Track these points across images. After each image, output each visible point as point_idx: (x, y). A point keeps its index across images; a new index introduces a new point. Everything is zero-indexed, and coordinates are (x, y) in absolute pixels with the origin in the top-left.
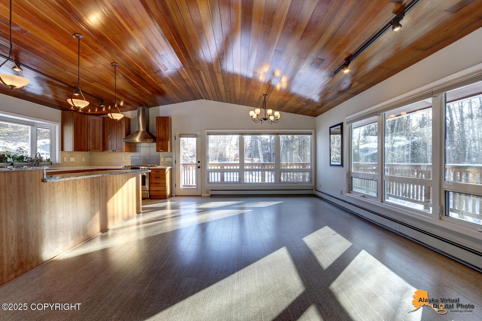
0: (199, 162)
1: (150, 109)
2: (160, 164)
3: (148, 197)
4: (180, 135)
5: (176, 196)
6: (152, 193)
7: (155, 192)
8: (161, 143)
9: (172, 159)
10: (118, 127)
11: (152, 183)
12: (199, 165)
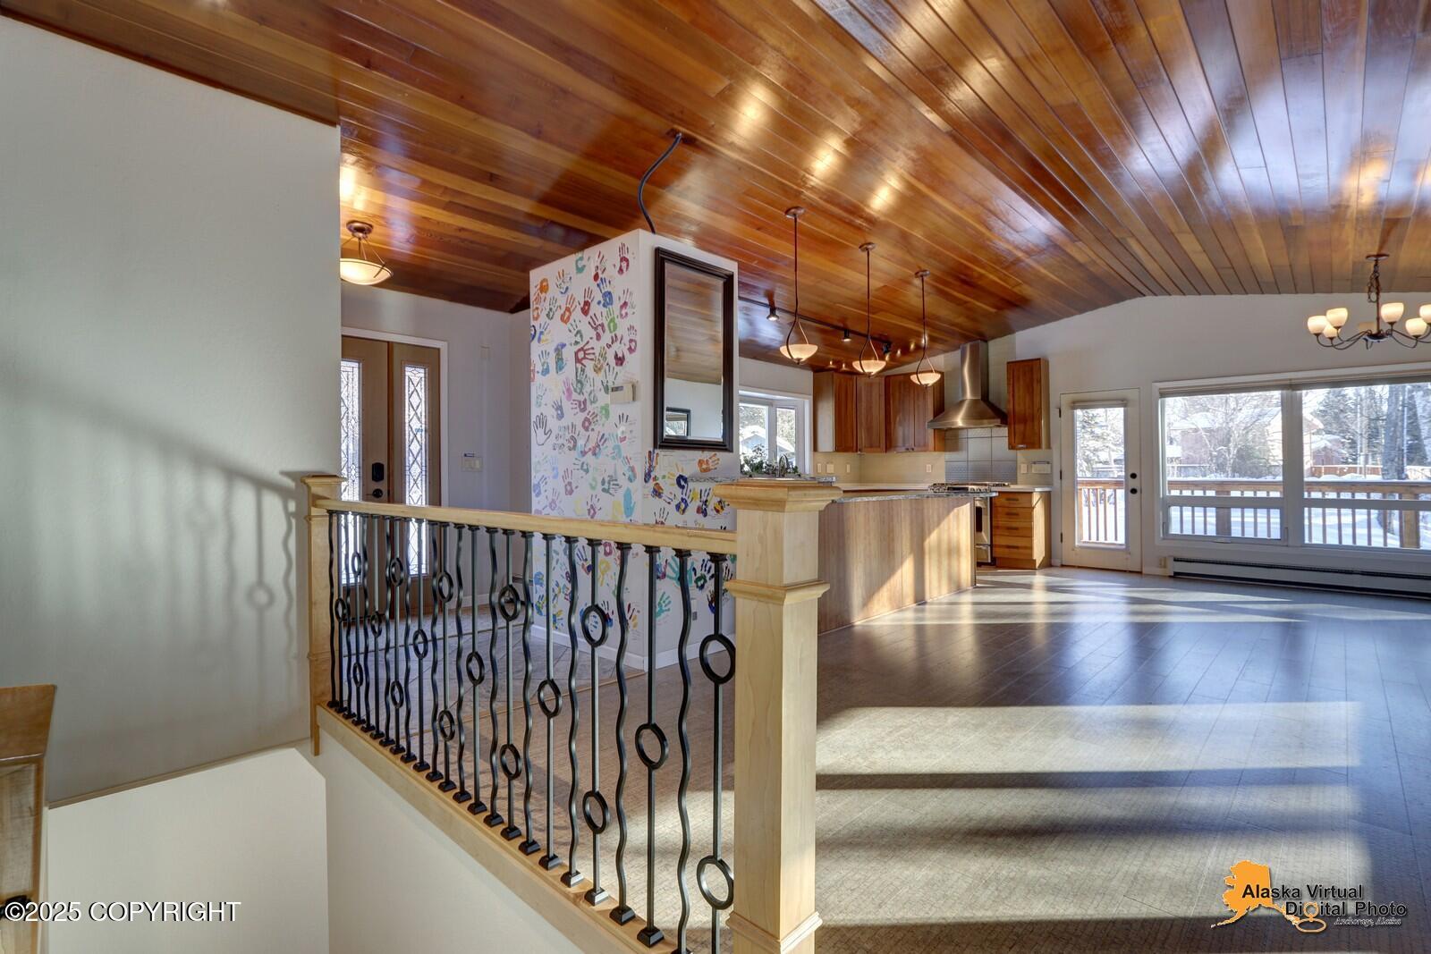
1: (992, 344)
2: (1019, 480)
3: (989, 561)
4: (1074, 402)
5: (1063, 566)
6: (999, 552)
7: (1007, 550)
8: (1020, 428)
9: (1052, 468)
10: (918, 395)
11: (998, 527)
12: (1134, 483)
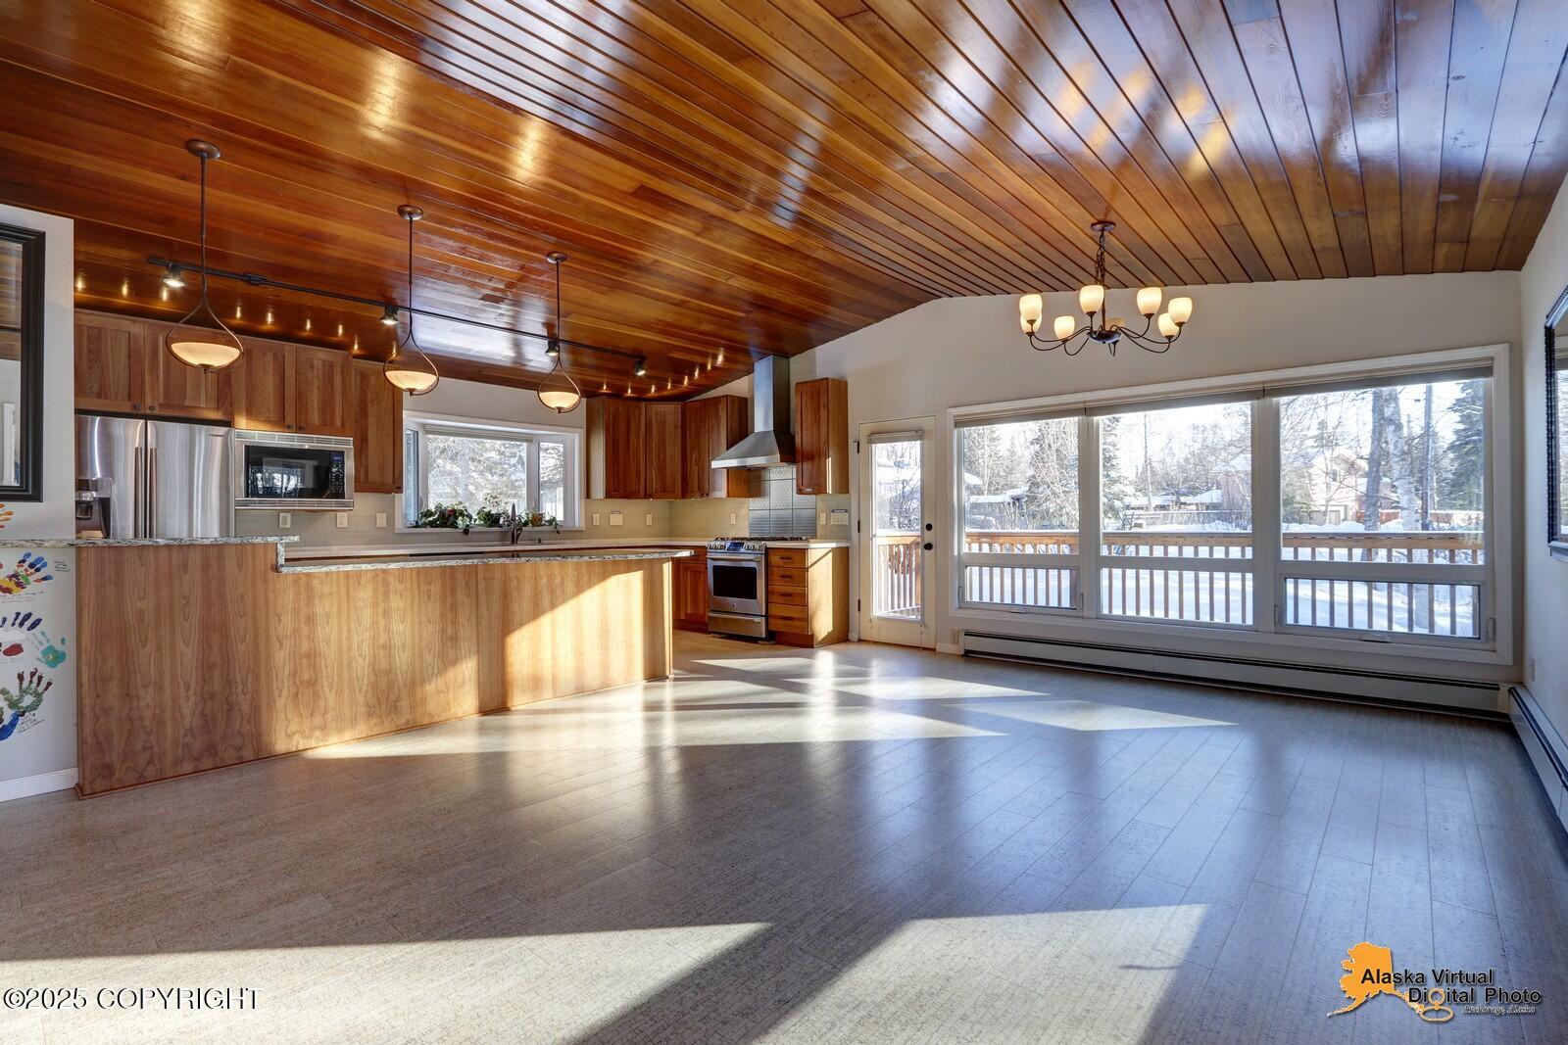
0: (929, 527)
1: (793, 360)
2: (820, 531)
3: (764, 636)
4: (873, 433)
5: (860, 641)
6: (776, 626)
7: (782, 622)
8: (807, 466)
9: (850, 517)
10: (713, 427)
11: (773, 593)
12: (929, 537)
